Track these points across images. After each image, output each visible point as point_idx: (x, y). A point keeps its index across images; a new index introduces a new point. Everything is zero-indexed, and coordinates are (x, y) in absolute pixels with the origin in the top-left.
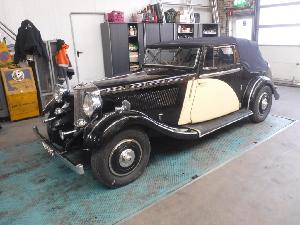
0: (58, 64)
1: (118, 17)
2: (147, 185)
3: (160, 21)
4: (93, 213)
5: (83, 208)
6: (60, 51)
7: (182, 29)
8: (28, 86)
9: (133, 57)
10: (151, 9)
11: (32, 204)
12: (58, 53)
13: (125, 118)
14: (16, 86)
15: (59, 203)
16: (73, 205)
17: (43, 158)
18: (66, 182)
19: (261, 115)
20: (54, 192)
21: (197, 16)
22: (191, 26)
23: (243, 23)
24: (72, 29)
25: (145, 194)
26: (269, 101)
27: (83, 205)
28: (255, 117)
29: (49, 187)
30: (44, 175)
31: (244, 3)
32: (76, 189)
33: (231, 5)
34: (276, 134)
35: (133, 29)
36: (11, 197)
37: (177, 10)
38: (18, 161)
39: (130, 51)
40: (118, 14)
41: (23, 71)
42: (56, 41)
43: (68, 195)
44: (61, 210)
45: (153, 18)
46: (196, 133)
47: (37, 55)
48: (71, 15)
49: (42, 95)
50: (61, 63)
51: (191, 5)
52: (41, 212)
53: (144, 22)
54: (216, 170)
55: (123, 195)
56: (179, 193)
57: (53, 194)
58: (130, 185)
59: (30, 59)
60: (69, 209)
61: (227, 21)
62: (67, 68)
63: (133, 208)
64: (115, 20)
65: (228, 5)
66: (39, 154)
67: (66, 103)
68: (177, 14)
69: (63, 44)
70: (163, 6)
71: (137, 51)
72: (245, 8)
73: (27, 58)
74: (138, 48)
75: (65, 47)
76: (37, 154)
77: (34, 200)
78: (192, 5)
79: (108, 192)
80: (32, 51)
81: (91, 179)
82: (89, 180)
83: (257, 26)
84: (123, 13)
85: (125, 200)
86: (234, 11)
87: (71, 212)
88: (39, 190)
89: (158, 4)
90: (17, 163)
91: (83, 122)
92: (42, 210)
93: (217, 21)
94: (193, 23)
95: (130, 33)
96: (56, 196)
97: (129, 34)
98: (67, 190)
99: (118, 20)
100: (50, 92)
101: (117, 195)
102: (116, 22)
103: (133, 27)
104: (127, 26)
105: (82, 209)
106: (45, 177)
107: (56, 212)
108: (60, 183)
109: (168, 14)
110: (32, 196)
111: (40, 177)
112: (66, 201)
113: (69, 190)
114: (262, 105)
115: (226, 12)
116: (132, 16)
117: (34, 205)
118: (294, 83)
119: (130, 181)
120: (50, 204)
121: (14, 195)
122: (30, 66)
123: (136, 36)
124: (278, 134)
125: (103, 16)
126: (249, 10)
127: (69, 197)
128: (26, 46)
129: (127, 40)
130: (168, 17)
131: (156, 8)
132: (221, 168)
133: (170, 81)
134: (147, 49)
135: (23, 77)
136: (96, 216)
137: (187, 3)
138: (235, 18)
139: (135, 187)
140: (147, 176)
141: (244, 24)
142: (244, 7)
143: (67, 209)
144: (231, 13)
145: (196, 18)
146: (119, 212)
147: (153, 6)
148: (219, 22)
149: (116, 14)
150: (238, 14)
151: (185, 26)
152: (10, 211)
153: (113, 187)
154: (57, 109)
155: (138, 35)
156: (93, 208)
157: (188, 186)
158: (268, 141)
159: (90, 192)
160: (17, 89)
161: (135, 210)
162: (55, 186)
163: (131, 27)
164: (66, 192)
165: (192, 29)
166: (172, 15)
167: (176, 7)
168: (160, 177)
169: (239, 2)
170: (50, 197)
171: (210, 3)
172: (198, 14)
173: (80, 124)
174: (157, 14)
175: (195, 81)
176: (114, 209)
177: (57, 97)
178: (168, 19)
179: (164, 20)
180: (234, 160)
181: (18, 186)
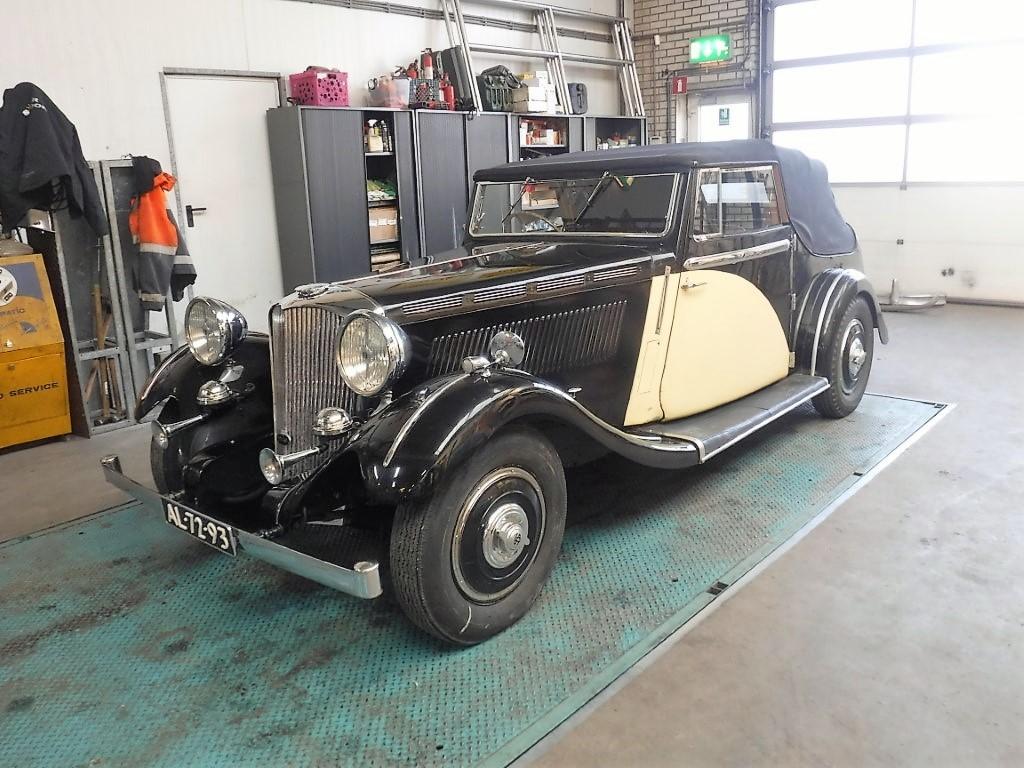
0: (138, 244)
1: (331, 87)
2: (570, 627)
3: (465, 105)
4: (423, 733)
5: (379, 723)
6: (147, 199)
7: (532, 133)
8: (33, 322)
9: (382, 224)
10: (435, 65)
11: (172, 728)
12: (139, 205)
13: (498, 393)
15: (278, 712)
16: (336, 715)
17: (144, 573)
18: (274, 644)
19: (850, 391)
20: (240, 681)
21: (578, 92)
22: (559, 124)
23: (721, 117)
24: (168, 125)
25: (577, 653)
26: (867, 346)
27: (375, 713)
28: (834, 397)
29: (217, 668)
30: (178, 629)
31: (723, 52)
32: (320, 664)
33: (678, 59)
34: (907, 444)
35: (377, 129)
36: (76, 713)
37: (514, 71)
38: (46, 589)
39: (369, 206)
40: (329, 76)
41: (11, 269)
42: (129, 164)
43: (298, 684)
44: (296, 737)
45: (441, 97)
46: (691, 448)
47: (67, 210)
48: (165, 76)
49: (81, 358)
50: (150, 242)
51: (558, 57)
52: (224, 753)
53: (413, 106)
54: (775, 564)
55: (502, 665)
56: (687, 640)
57: (241, 689)
58: (510, 631)
59: (41, 226)
60: (324, 730)
61: (668, 115)
62: (172, 258)
63: (556, 703)
64: (319, 94)
65: (672, 60)
66: (123, 560)
67: (232, 366)
68: (515, 83)
69: (156, 175)
70: (474, 58)
71: (393, 204)
72: (727, 69)
73: (32, 220)
74: (397, 196)
75: (165, 183)
76: (117, 563)
77: (177, 716)
78: (561, 58)
79: (444, 660)
80: (43, 198)
81: (362, 626)
82: (354, 629)
83: (767, 125)
84: (345, 75)
85: (520, 682)
86: (690, 80)
87: (338, 740)
88: (177, 679)
89: (457, 49)
90: (50, 599)
91: (339, 416)
92: (222, 746)
93: (637, 109)
94: (568, 115)
95: (367, 144)
96: (256, 695)
97: (366, 147)
98: (288, 670)
99: (329, 98)
100: (107, 347)
101: (481, 667)
102: (324, 104)
103: (378, 124)
104: (359, 117)
105: (374, 726)
106: (182, 636)
107: (281, 748)
108: (251, 649)
109: (488, 83)
110: (161, 703)
111: (163, 635)
112: (301, 705)
113: (296, 670)
114: (851, 360)
115: (664, 81)
116: (372, 85)
117: (183, 732)
118: (897, 301)
119: (512, 616)
120: (245, 721)
121: (83, 706)
122: (36, 252)
123: (388, 153)
124: (915, 446)
125: (273, 85)
126: (739, 74)
127: (305, 692)
128: (26, 175)
129: (360, 168)
130: (488, 92)
131: (449, 62)
132: (788, 556)
133: (599, 277)
134: (479, 183)
135: (13, 291)
136: (438, 744)
137: (543, 50)
138: (692, 102)
139: (531, 636)
140: (558, 600)
141: (724, 119)
142: (723, 64)
143: (318, 732)
144: (680, 83)
145: (574, 99)
146: (515, 721)
147: (439, 57)
148: (644, 114)
149: (322, 76)
150: (704, 86)
151: (541, 123)
152: (95, 764)
153: (462, 641)
154: (205, 386)
155: (394, 151)
156: (416, 718)
157: (709, 617)
158: (894, 466)
159: (380, 669)
161: (567, 708)
162: (236, 661)
163: (372, 122)
164: (288, 676)
165: (565, 133)
166: (502, 89)
167: (509, 61)
168: (604, 598)
169: (707, 49)
170: (233, 698)
171: (613, 52)
172: (578, 85)
173: (329, 426)
174: (454, 81)
175: (673, 278)
176: (490, 712)
177: (198, 342)
178: (488, 98)
179: (478, 101)
180: (820, 528)
181: (90, 672)
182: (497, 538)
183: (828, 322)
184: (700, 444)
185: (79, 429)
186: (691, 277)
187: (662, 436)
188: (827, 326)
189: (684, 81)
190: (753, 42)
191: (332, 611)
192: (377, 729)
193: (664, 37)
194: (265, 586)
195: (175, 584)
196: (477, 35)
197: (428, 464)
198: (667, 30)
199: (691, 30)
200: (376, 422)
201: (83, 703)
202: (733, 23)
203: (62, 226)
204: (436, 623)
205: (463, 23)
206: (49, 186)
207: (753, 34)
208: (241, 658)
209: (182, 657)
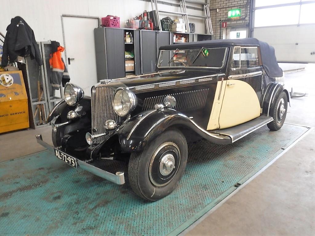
0: (52, 69)
1: (115, 22)
2: (188, 196)
3: (156, 28)
4: (137, 231)
5: (123, 227)
6: (55, 54)
7: (177, 38)
8: (18, 92)
9: (129, 65)
10: (147, 16)
11: (54, 225)
12: (53, 56)
14: (4, 92)
15: (89, 221)
16: (108, 223)
17: (49, 173)
18: (89, 198)
19: (279, 122)
20: (77, 210)
21: (192, 26)
22: (186, 36)
24: (63, 32)
25: (190, 205)
27: (121, 223)
28: (274, 124)
29: (70, 205)
30: (58, 192)
31: (238, 14)
32: (104, 205)
33: (224, 16)
34: (299, 140)
35: (128, 35)
36: (22, 218)
37: (172, 19)
39: (125, 59)
40: (114, 18)
41: (12, 75)
42: (50, 43)
43: (96, 212)
44: (94, 230)
45: (149, 26)
46: (229, 138)
47: (30, 57)
48: (64, 18)
49: (33, 104)
50: (56, 68)
51: (186, 15)
52: (70, 235)
53: (140, 29)
54: (257, 177)
55: (165, 208)
56: (228, 202)
57: (77, 213)
58: (167, 197)
59: (21, 62)
60: (104, 228)
61: (220, 33)
62: (62, 73)
63: (183, 222)
64: (111, 24)
65: (222, 17)
66: (43, 168)
67: (79, 106)
68: (173, 22)
69: (58, 47)
70: (160, 14)
71: (133, 59)
72: (240, 20)
73: (19, 59)
74: (134, 57)
75: (61, 49)
76: (40, 169)
77: (55, 221)
78: (187, 15)
79: (145, 206)
80: (22, 52)
81: (118, 193)
82: (115, 194)
84: (119, 18)
85: (170, 214)
86: (228, 23)
87: (109, 232)
88: (56, 209)
89: (154, 11)
90: (17, 180)
91: (113, 123)
92: (69, 232)
93: (211, 32)
94: (189, 33)
95: (125, 40)
96: (81, 215)
98: (93, 207)
99: (114, 25)
101: (157, 209)
102: (112, 27)
103: (129, 34)
104: (123, 32)
105: (121, 228)
106: (59, 194)
107: (89, 234)
108: (81, 200)
109: (164, 22)
110: (50, 216)
111: (53, 194)
112: (97, 219)
113: (96, 207)
114: (280, 112)
115: (220, 24)
116: (127, 22)
117: (57, 227)
119: (168, 192)
120: (78, 224)
121: (25, 216)
122: (20, 70)
123: (131, 43)
125: (96, 21)
126: (244, 21)
127: (98, 215)
128: (17, 45)
129: (122, 48)
130: (164, 25)
131: (152, 15)
132: (261, 175)
133: (200, 81)
134: (161, 51)
135: (12, 82)
136: (142, 235)
137: (181, 12)
138: (228, 30)
139: (174, 199)
140: (184, 187)
141: (238, 36)
142: (238, 18)
143: (102, 229)
144: (224, 24)
145: (191, 28)
146: (169, 228)
147: (149, 13)
148: (213, 34)
149: (112, 18)
150: (232, 25)
151: (180, 35)
153: (151, 200)
154: (70, 112)
155: (134, 42)
156: (135, 226)
157: (235, 195)
158: (295, 147)
159: (123, 208)
160: (5, 96)
161: (187, 224)
162: (76, 203)
163: (127, 33)
164: (93, 209)
165: (187, 39)
166: (168, 24)
167: (171, 16)
168: (199, 187)
169: (233, 13)
170: (74, 216)
171: (203, 14)
172: (192, 24)
173: (109, 126)
174: (153, 21)
175: (225, 82)
176: (160, 224)
177: (68, 98)
178: (164, 27)
179: (160, 28)
180: (271, 166)
181: (28, 205)
182: (164, 165)
183: (273, 99)
184: (232, 137)
185: (32, 126)
186: (230, 82)
187: (219, 134)
188: (273, 100)
189: (226, 23)
190: (248, 11)
191: (108, 188)
192: (122, 229)
193: (220, 10)
194: (87, 179)
195: (58, 177)
196: (161, 7)
197: (142, 140)
198: (221, 7)
199: (229, 7)
200: (125, 125)
201: (25, 215)
202: (242, 5)
203: (28, 62)
204: (143, 194)
205: (156, 3)
206: (24, 49)
207: (248, 9)
208: (78, 202)
209: (58, 201)
